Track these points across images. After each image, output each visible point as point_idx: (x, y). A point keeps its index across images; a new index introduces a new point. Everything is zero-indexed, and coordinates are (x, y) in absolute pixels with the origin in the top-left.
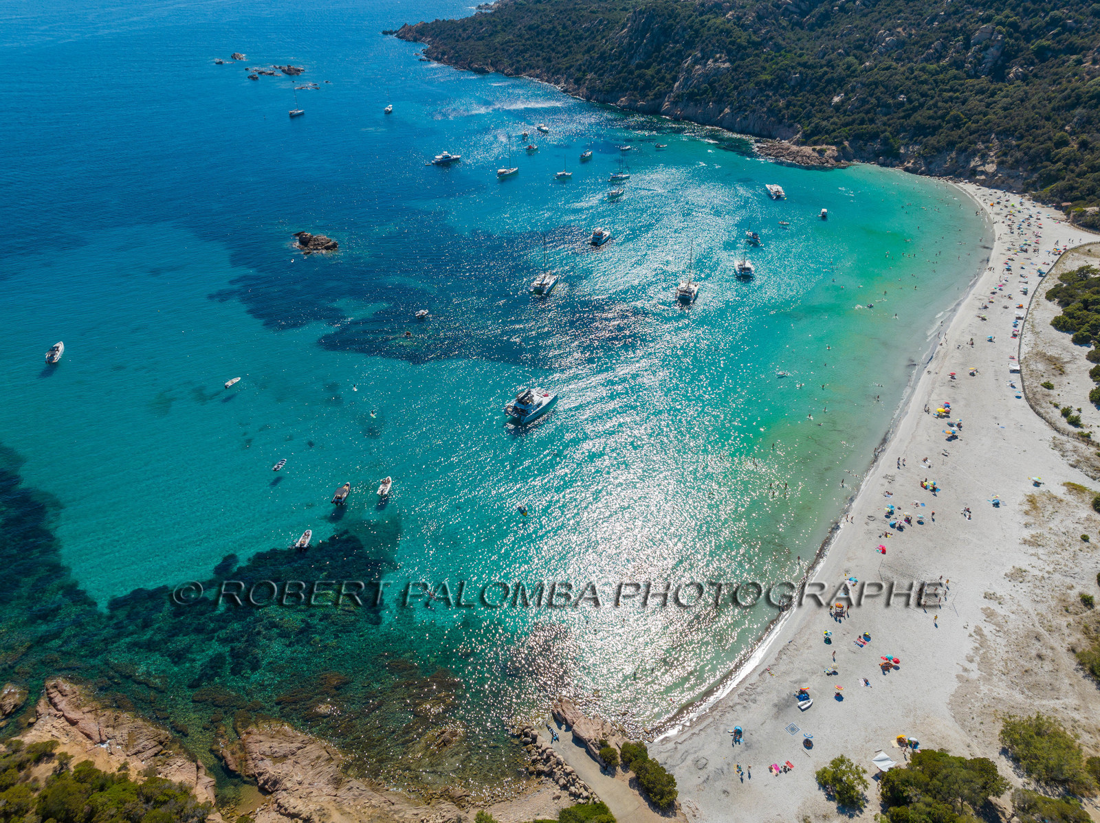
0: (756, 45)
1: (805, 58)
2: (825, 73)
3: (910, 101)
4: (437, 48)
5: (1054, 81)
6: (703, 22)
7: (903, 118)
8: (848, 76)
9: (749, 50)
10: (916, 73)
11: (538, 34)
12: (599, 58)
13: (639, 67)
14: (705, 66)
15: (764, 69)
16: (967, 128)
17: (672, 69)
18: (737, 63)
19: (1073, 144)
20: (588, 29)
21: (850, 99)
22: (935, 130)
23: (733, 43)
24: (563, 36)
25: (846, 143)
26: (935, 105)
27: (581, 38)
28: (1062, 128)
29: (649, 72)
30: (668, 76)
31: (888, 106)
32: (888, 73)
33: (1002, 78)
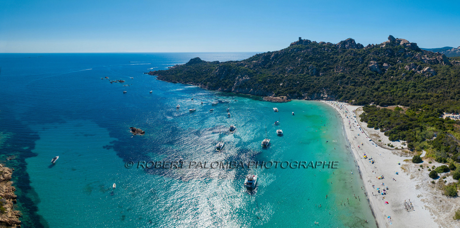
0: (255, 73)
1: (269, 75)
2: (276, 78)
3: (300, 82)
4: (161, 77)
5: (330, 75)
6: (239, 68)
7: (300, 87)
8: (282, 79)
9: (254, 74)
10: (299, 76)
11: (190, 73)
12: (210, 78)
13: (223, 80)
14: (243, 79)
15: (259, 78)
16: (317, 87)
17: (233, 80)
18: (251, 78)
19: (341, 88)
20: (205, 71)
21: (285, 84)
22: (309, 89)
23: (249, 73)
24: (198, 73)
25: (288, 95)
26: (307, 83)
27: (203, 74)
28: (337, 85)
29: (226, 81)
30: (232, 82)
31: (295, 84)
32: (292, 77)
33: (319, 76)
